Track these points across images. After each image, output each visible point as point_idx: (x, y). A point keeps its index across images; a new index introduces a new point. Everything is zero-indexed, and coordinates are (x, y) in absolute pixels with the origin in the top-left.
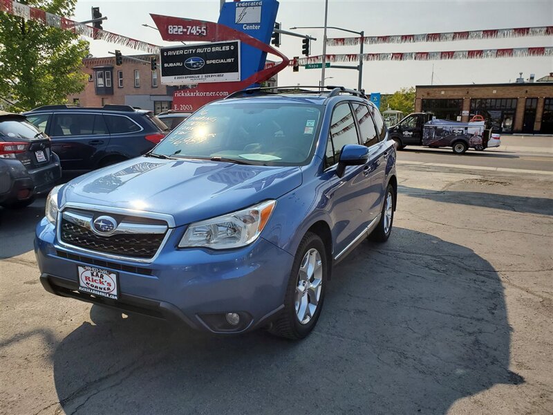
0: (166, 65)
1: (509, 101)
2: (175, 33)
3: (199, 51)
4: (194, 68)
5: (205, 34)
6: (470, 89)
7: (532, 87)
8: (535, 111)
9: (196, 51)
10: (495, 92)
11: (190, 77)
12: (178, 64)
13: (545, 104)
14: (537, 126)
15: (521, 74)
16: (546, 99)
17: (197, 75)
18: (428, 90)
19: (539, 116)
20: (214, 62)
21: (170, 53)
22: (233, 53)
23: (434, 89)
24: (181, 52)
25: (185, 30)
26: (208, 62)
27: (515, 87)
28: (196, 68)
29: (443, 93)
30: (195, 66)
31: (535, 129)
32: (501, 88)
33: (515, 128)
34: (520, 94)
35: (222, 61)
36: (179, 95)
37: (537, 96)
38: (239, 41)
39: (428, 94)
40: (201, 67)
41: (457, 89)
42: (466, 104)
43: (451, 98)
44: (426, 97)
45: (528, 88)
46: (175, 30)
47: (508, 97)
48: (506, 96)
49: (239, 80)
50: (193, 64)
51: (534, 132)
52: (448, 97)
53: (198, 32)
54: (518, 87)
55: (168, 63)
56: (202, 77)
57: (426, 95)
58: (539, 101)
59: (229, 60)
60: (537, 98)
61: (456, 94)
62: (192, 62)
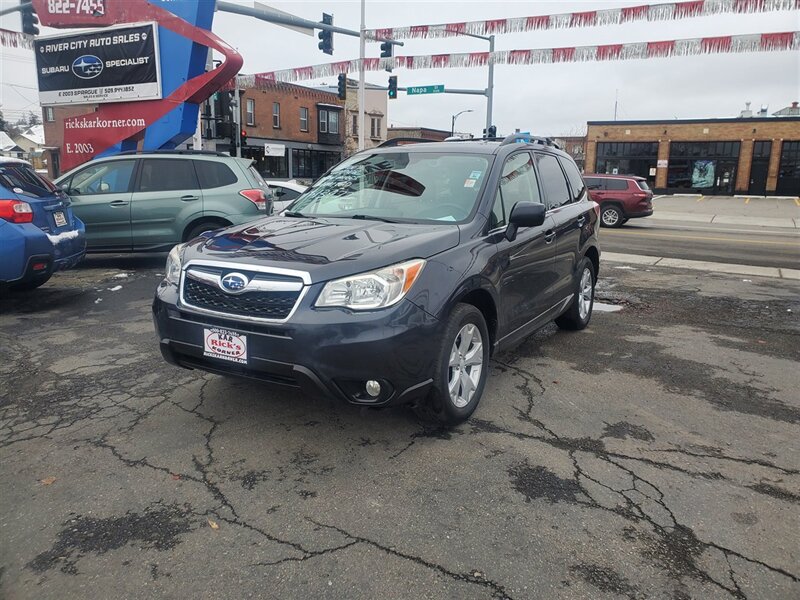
0: (44, 71)
1: (728, 145)
2: (58, 12)
3: (94, 43)
4: (87, 75)
5: (102, 12)
6: (669, 126)
7: (764, 124)
8: (767, 160)
9: (88, 44)
10: (706, 131)
11: (83, 93)
12: (63, 69)
13: (782, 151)
14: (771, 184)
15: (748, 104)
16: (784, 142)
17: (93, 89)
18: (605, 128)
19: (774, 167)
20: (117, 63)
21: (49, 48)
22: (146, 48)
23: (615, 127)
24: (66, 46)
25: (73, 5)
26: (109, 64)
27: (736, 125)
28: (91, 75)
29: (628, 132)
30: (89, 72)
31: (767, 189)
32: (716, 125)
33: (738, 187)
34: (744, 134)
35: (130, 62)
36: (71, 126)
37: (770, 138)
38: (154, 24)
39: (606, 134)
40: (98, 73)
41: (649, 126)
42: (664, 150)
43: (641, 140)
44: (603, 139)
45: (756, 126)
46: (59, 5)
47: (727, 139)
48: (723, 138)
49: (160, 97)
50: (86, 68)
51: (766, 193)
52: (636, 139)
53: (92, 8)
54: (741, 124)
55: (48, 66)
56: (101, 92)
57: (602, 135)
58: (774, 145)
59: (141, 61)
60: (771, 141)
61: (647, 134)
62: (83, 64)
